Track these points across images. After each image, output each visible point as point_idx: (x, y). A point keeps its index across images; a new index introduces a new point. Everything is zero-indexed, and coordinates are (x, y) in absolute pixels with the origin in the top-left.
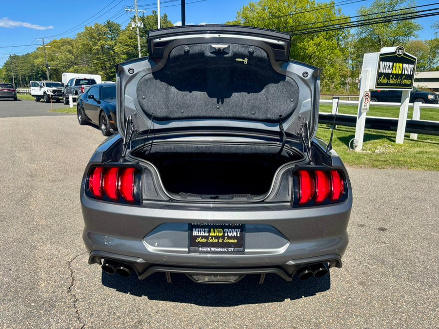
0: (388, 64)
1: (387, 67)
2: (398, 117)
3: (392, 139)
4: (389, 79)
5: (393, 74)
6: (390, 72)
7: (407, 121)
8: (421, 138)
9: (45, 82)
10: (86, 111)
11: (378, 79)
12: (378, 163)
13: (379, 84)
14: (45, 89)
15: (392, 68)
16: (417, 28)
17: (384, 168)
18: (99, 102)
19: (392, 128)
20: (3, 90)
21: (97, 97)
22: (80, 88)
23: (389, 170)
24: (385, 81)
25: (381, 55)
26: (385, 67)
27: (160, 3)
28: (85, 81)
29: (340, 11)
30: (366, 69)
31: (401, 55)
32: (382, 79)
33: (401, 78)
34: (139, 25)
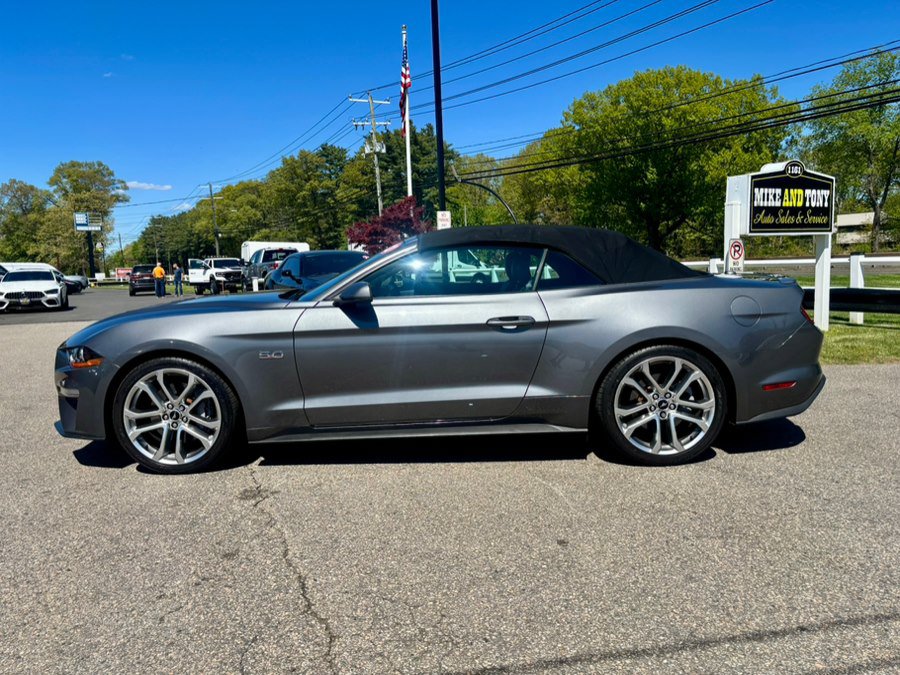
0: (771, 191)
1: (770, 197)
2: (814, 285)
4: (776, 216)
5: (786, 209)
6: (778, 204)
7: (831, 291)
8: (871, 322)
9: (213, 260)
11: (754, 217)
13: (755, 226)
14: (213, 271)
15: (782, 197)
18: (299, 282)
20: (142, 276)
21: (296, 273)
22: (271, 265)
24: (769, 220)
25: (753, 177)
26: (765, 197)
28: (279, 254)
29: (774, 91)
30: (731, 202)
31: (798, 174)
32: (761, 217)
33: (804, 214)
34: (377, 150)
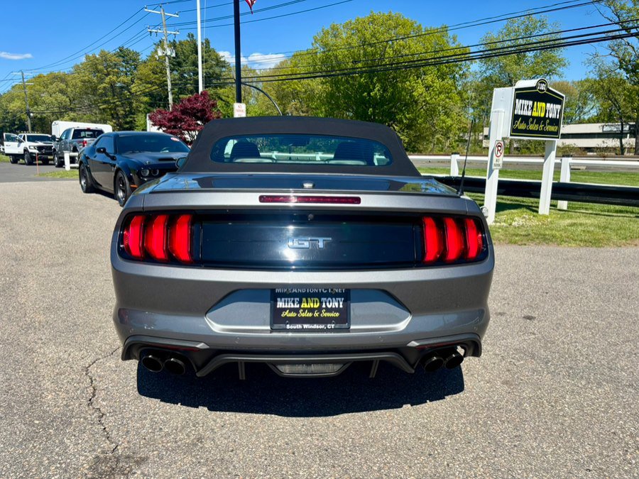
0: (526, 102)
1: (525, 108)
2: (541, 179)
3: (533, 209)
4: (528, 124)
5: (534, 118)
6: (529, 114)
7: (553, 184)
8: (573, 208)
9: (26, 135)
10: (92, 173)
11: (514, 123)
12: (517, 238)
13: (515, 131)
14: (27, 144)
15: (532, 108)
16: (561, 63)
17: (525, 245)
18: (113, 158)
19: (532, 193)
21: (110, 150)
22: (80, 142)
23: (532, 247)
24: (523, 126)
25: (516, 90)
26: (522, 107)
27: (202, 22)
28: (87, 133)
29: (454, 39)
30: (496, 110)
31: (544, 90)
32: (518, 123)
33: (544, 124)
34: (169, 53)
